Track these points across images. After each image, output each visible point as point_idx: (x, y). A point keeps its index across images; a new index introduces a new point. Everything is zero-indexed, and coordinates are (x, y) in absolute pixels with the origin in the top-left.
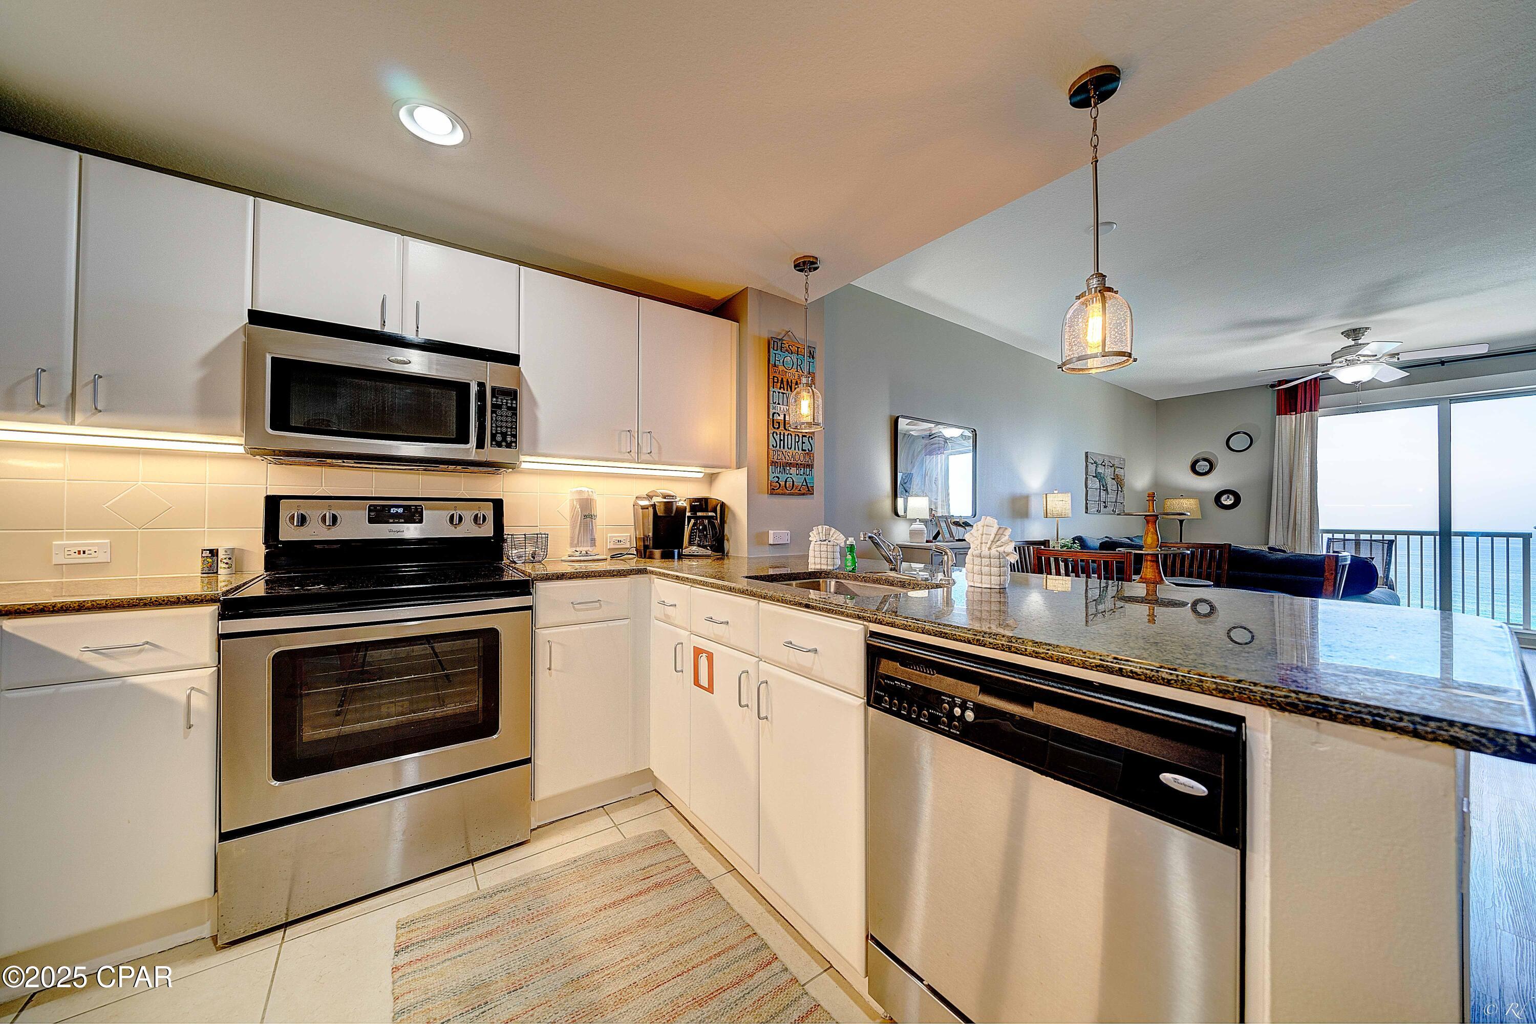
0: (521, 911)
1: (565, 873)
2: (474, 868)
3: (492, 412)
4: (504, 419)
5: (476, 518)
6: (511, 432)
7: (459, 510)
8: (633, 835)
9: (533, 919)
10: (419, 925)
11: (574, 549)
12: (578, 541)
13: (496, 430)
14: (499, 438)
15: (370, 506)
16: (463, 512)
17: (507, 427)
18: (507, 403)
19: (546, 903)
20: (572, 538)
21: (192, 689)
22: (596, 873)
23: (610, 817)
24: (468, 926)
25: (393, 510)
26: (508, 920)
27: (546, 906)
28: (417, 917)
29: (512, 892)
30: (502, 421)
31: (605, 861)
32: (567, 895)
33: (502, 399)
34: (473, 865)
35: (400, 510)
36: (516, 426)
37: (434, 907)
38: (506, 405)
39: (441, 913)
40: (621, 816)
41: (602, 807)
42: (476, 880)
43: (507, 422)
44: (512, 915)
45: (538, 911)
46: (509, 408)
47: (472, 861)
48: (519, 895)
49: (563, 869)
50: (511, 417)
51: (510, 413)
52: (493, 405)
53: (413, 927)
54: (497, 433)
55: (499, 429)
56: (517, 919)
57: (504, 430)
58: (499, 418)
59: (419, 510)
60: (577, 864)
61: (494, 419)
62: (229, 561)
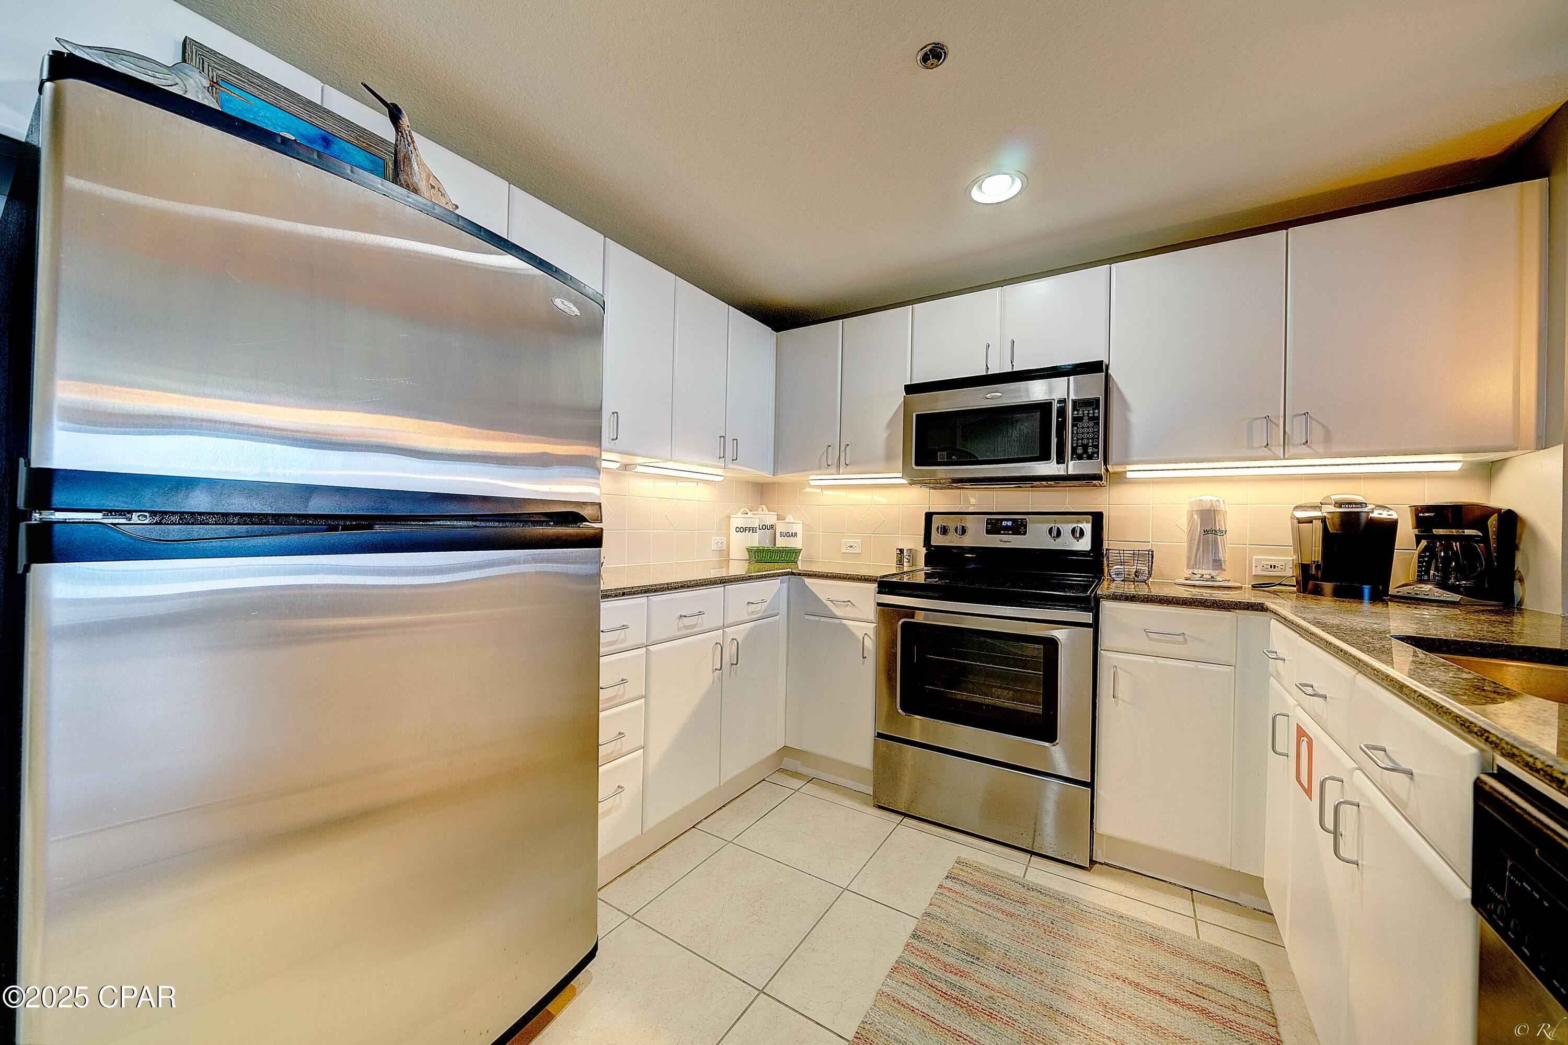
0: (1045, 918)
1: (1104, 919)
2: (1030, 860)
3: (1073, 426)
4: (1086, 430)
5: (1073, 531)
6: (1093, 443)
7: (1058, 523)
8: (1211, 942)
9: (1050, 932)
10: (970, 870)
11: (1191, 571)
12: (1196, 561)
13: (1077, 443)
14: (1080, 451)
15: (988, 519)
16: (1062, 525)
17: (1088, 439)
18: (1088, 414)
19: (1070, 929)
20: (1189, 558)
21: (866, 634)
22: (1137, 943)
23: (1194, 905)
24: (999, 897)
25: (1004, 523)
26: (1030, 916)
27: (1068, 932)
28: (971, 863)
29: (1047, 899)
30: (1083, 433)
31: (1155, 941)
32: (1094, 939)
33: (1083, 411)
34: (1031, 856)
35: (1010, 523)
36: (1098, 436)
37: (984, 865)
38: (1088, 416)
39: (988, 873)
40: (1206, 912)
41: (1192, 890)
42: (1026, 869)
43: (1088, 433)
44: (1036, 915)
45: (1058, 930)
46: (1090, 419)
47: (1032, 853)
48: (1051, 906)
49: (1106, 915)
50: (1093, 427)
51: (1091, 424)
52: (1074, 419)
53: (965, 868)
54: (1078, 446)
55: (1080, 441)
56: (1038, 922)
57: (1085, 442)
58: (1080, 430)
59: (1025, 523)
60: (1121, 921)
61: (1075, 432)
62: (909, 558)
